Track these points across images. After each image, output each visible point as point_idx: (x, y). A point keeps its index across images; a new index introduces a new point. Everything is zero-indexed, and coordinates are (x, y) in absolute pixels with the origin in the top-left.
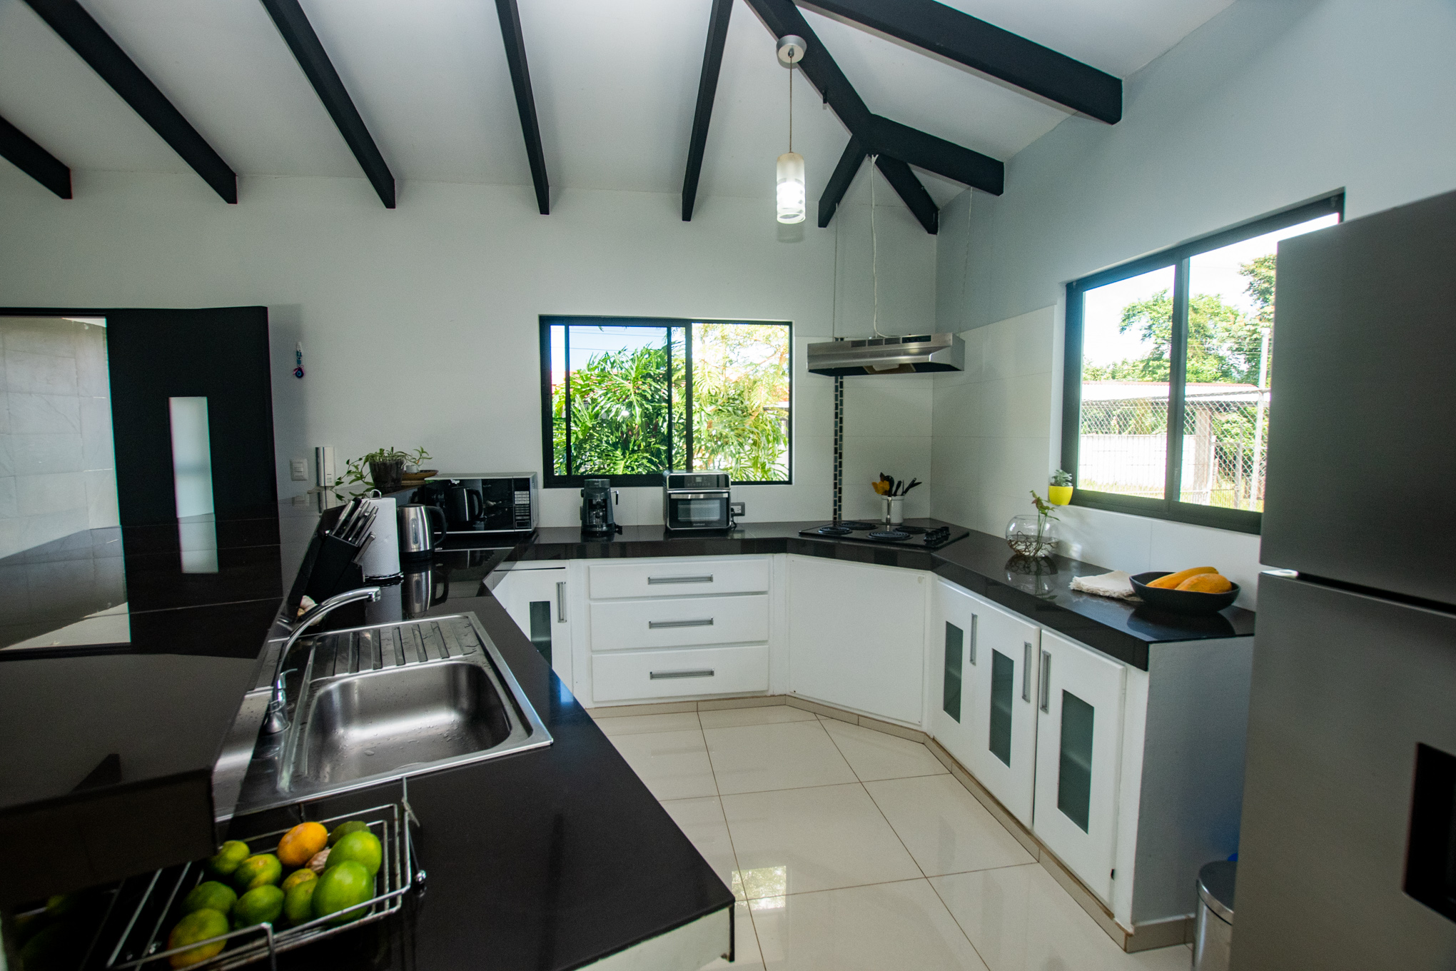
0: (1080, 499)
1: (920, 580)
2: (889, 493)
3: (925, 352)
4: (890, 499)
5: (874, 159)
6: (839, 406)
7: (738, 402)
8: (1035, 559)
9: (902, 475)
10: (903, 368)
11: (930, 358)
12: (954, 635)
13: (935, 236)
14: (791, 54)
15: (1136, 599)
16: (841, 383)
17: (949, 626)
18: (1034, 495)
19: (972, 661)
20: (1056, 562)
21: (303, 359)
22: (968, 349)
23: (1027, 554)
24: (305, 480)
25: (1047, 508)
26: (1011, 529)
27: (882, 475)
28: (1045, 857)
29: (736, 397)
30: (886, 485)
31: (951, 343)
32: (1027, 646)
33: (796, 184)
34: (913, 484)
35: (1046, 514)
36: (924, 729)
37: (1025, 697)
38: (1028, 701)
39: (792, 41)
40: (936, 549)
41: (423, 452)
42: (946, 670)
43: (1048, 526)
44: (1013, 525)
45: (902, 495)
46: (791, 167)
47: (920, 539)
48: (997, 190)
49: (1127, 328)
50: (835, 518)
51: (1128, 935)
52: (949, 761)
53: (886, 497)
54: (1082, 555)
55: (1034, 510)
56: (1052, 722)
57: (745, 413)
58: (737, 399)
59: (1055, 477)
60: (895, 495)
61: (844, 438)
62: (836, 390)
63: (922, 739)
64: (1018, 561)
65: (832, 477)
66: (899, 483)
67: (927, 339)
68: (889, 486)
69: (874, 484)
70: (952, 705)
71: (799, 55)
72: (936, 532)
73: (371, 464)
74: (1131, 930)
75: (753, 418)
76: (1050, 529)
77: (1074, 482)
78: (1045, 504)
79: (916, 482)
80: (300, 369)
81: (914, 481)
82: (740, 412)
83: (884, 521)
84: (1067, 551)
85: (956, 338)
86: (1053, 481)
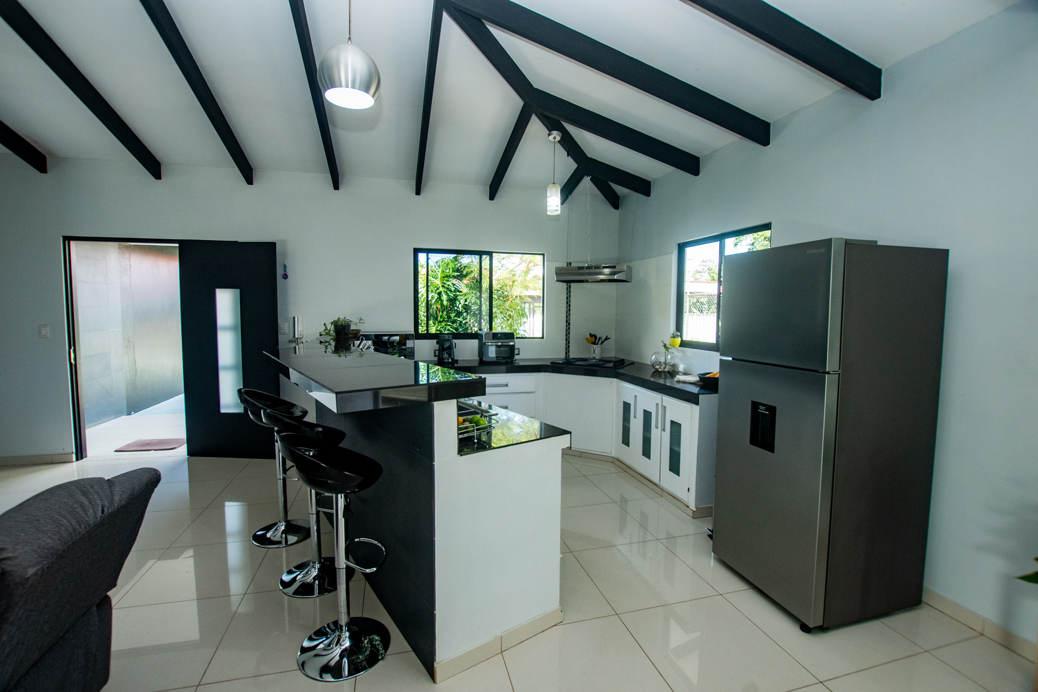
0: (684, 344)
1: (611, 383)
2: (594, 343)
3: (613, 274)
4: (595, 346)
5: (589, 178)
6: (568, 298)
7: (500, 292)
8: (664, 372)
9: (601, 334)
10: (602, 281)
11: (616, 277)
12: (627, 407)
13: (617, 211)
14: (555, 138)
15: (700, 383)
16: (570, 286)
17: (625, 403)
18: (663, 342)
19: (635, 417)
20: (673, 373)
21: (287, 269)
22: (634, 271)
23: (660, 370)
24: (286, 334)
25: (668, 348)
26: (653, 358)
27: (590, 334)
28: (664, 493)
29: (499, 289)
30: (593, 339)
31: (626, 270)
32: (657, 404)
33: (557, 198)
34: (607, 339)
35: (668, 351)
36: (613, 455)
37: (657, 427)
38: (657, 428)
39: (555, 133)
40: (618, 369)
41: (361, 319)
42: (623, 424)
43: (669, 357)
44: (654, 357)
45: (601, 344)
46: (554, 190)
47: (611, 365)
48: (648, 194)
49: (738, 244)
50: (566, 357)
51: (694, 511)
52: (624, 467)
53: (592, 345)
54: (684, 370)
55: (664, 350)
56: (667, 435)
57: (505, 299)
58: (499, 291)
59: (673, 334)
60: (597, 344)
61: (571, 315)
62: (567, 290)
63: (611, 460)
64: (657, 373)
65: (565, 335)
66: (600, 338)
67: (614, 267)
68: (594, 339)
69: (587, 339)
70: (626, 441)
71: (558, 138)
72: (618, 361)
73: (334, 326)
74: (695, 510)
75: (509, 302)
76: (671, 358)
77: (681, 336)
78: (668, 346)
79: (608, 337)
80: (286, 275)
81: (607, 337)
82: (502, 298)
83: (592, 358)
84: (678, 368)
85: (628, 267)
86: (672, 336)
